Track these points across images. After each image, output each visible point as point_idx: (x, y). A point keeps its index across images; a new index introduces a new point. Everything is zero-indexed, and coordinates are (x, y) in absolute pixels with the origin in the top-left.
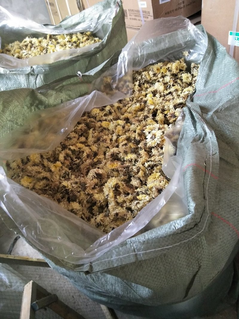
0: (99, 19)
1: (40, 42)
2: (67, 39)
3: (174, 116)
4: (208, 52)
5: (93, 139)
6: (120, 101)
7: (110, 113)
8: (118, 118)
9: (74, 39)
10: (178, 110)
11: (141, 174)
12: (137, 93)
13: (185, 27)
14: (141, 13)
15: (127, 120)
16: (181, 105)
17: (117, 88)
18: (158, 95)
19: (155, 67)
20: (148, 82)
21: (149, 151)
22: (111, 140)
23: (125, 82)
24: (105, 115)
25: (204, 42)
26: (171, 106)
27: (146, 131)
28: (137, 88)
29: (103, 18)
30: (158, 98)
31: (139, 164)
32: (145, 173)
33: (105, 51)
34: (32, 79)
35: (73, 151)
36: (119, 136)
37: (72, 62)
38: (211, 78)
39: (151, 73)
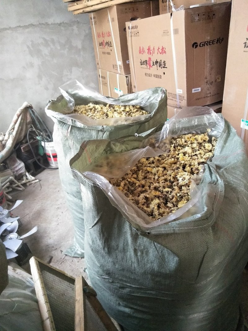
0: (148, 99)
1: (102, 108)
2: (122, 108)
3: (197, 169)
4: (224, 131)
5: (142, 177)
6: (160, 156)
7: (153, 163)
8: (158, 167)
9: (127, 109)
10: (201, 165)
11: (174, 199)
12: (172, 152)
13: (209, 114)
14: (178, 97)
15: (165, 168)
16: (203, 163)
17: (158, 147)
18: (187, 155)
19: (187, 136)
20: (180, 146)
21: (180, 188)
22: (154, 179)
23: (165, 143)
24: (150, 163)
25: (222, 125)
26: (196, 163)
27: (178, 176)
28: (172, 149)
29: (151, 99)
30: (187, 158)
31: (173, 194)
32: (177, 200)
33: (151, 122)
34: (101, 133)
35: (129, 182)
36: (159, 177)
37: (129, 126)
38: (225, 149)
39: (183, 140)
